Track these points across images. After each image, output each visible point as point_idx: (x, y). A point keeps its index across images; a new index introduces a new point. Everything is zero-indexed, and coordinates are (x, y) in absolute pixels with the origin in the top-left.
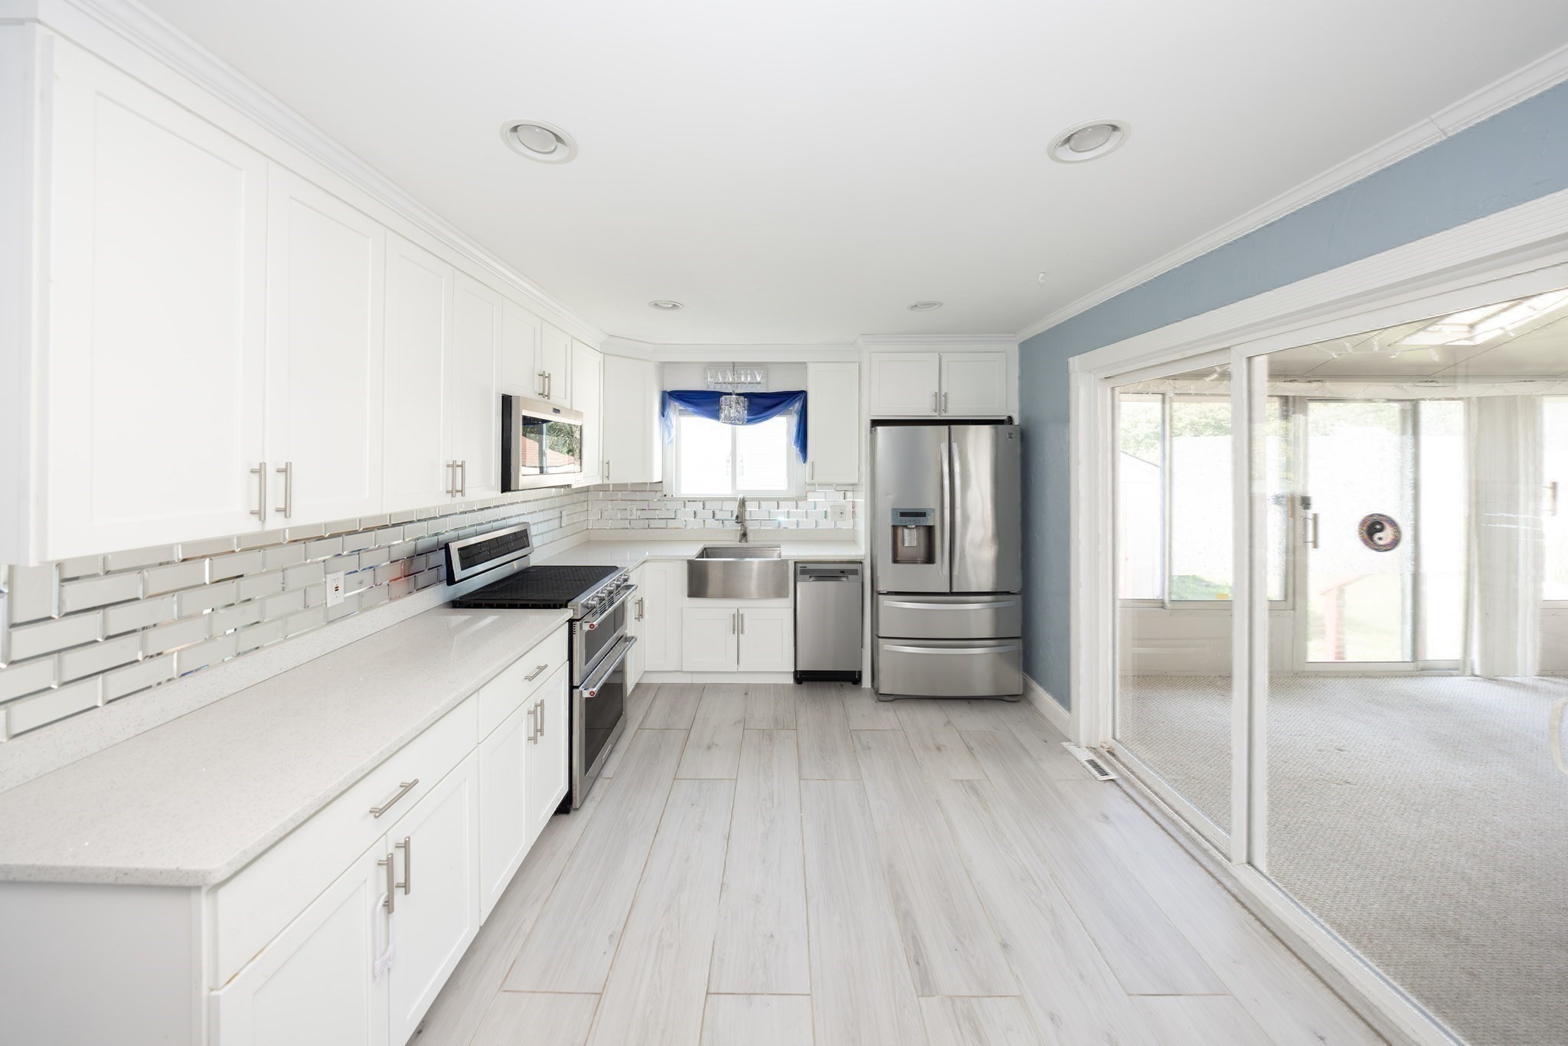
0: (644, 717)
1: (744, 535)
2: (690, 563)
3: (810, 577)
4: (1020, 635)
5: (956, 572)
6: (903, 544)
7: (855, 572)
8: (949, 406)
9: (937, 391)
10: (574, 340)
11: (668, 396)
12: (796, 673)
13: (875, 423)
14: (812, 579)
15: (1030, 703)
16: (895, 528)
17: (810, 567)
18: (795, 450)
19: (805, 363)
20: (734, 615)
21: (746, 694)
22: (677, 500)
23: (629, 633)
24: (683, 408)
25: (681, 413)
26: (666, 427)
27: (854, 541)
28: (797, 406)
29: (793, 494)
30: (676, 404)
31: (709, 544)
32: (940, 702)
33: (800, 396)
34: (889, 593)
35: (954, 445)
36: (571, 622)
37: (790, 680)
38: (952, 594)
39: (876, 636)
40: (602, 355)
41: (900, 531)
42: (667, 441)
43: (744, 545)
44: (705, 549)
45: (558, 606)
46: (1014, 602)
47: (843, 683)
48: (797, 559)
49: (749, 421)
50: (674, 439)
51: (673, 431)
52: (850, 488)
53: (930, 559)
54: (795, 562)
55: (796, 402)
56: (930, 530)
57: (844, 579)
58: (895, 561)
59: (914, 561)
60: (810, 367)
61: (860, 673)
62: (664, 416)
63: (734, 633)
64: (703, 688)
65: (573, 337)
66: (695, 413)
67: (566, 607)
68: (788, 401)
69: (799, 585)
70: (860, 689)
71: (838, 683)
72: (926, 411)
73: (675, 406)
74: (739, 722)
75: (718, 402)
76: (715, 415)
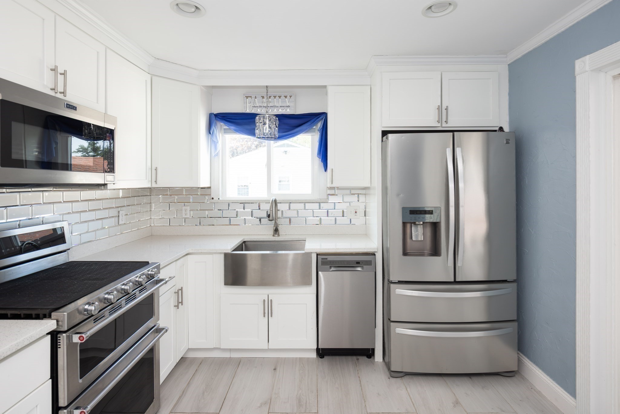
0: (180, 397)
1: (276, 231)
2: (227, 256)
3: (331, 267)
4: (516, 319)
5: (459, 264)
6: (411, 238)
7: (369, 263)
8: (449, 118)
9: (440, 104)
10: (108, 50)
11: (213, 116)
12: (318, 350)
13: (385, 133)
14: (333, 269)
15: (523, 378)
16: (404, 224)
17: (330, 258)
18: (318, 161)
19: (325, 87)
20: (264, 301)
21: (275, 369)
22: (223, 202)
23: (161, 324)
24: (226, 127)
25: (226, 132)
26: (213, 143)
27: (366, 235)
28: (320, 125)
29: (316, 197)
30: (222, 124)
31: (247, 238)
32: (447, 379)
33: (322, 117)
34: (400, 282)
35: (458, 151)
36: (54, 335)
37: (314, 355)
38: (455, 282)
39: (388, 320)
40: (149, 76)
41: (408, 226)
42: (213, 154)
43: (276, 238)
44: (244, 242)
45: (41, 316)
46: (510, 289)
47: (359, 357)
48: (319, 251)
49: (280, 138)
50: (221, 151)
51: (219, 145)
52: (363, 192)
53: (435, 251)
54: (317, 255)
55: (319, 121)
56: (435, 226)
57: (359, 269)
58: (405, 253)
59: (421, 254)
60: (330, 90)
61: (373, 350)
62: (210, 133)
63: (264, 316)
64: (239, 362)
65: (107, 48)
66: (237, 131)
67: (50, 317)
68: (312, 121)
69: (320, 273)
70: (373, 363)
71: (355, 358)
72: (431, 122)
73: (221, 126)
74: (265, 403)
75: (254, 123)
76: (252, 133)
